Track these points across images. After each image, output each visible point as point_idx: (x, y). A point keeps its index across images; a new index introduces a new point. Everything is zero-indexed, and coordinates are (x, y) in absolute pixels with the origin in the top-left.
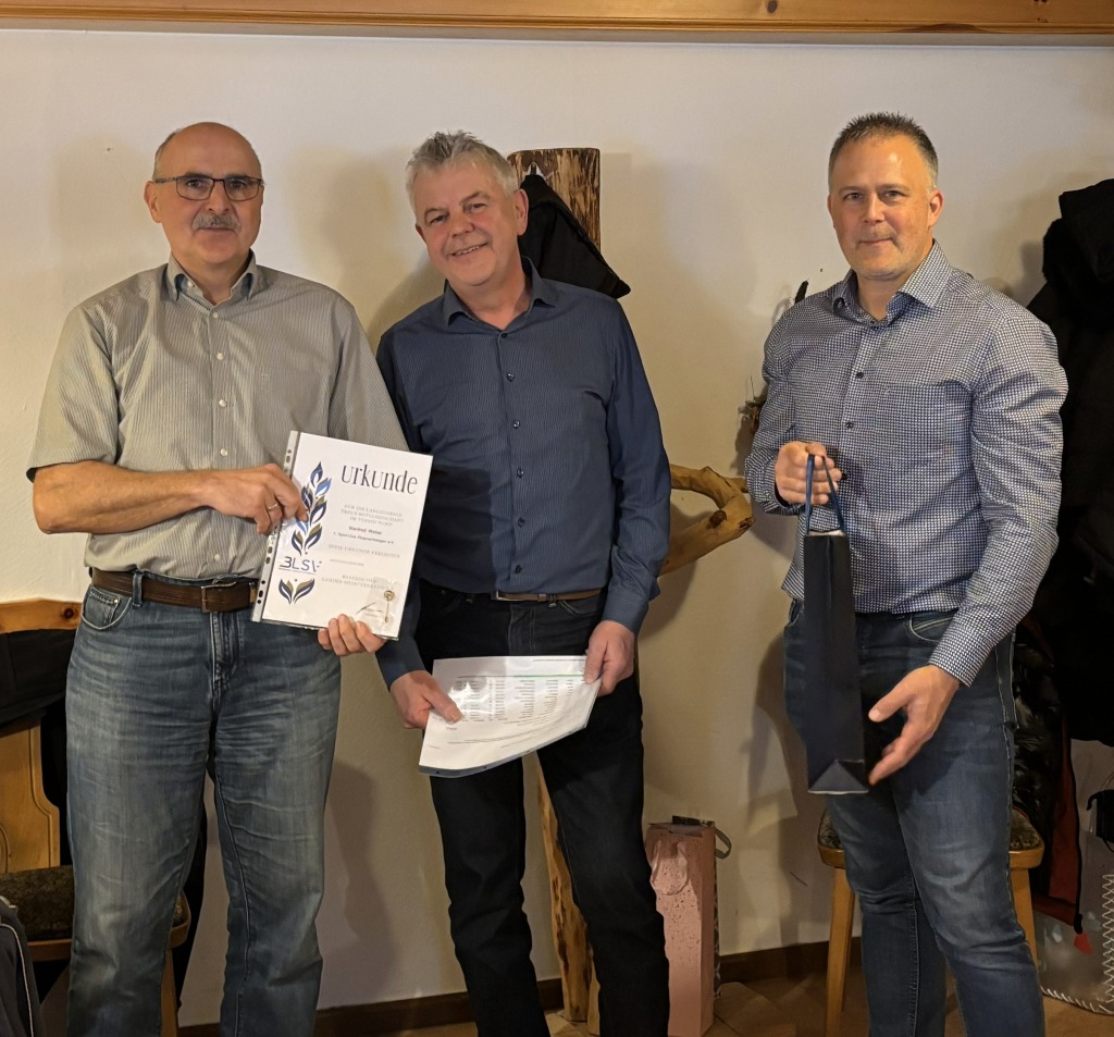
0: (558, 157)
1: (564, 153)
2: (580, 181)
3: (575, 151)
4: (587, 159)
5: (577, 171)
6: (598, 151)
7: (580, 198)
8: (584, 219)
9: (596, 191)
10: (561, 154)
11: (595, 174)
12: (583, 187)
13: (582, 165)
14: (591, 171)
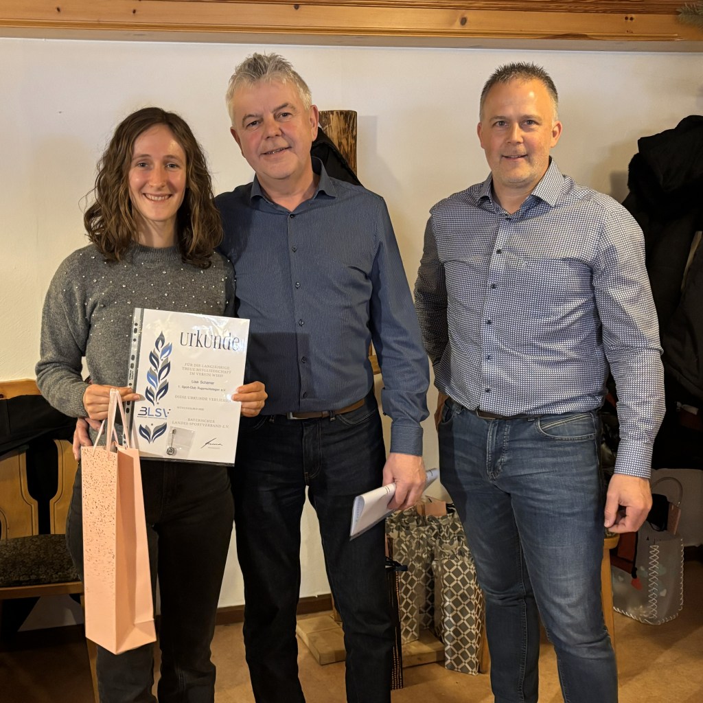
0: (331, 116)
1: (335, 113)
2: (344, 131)
3: (342, 112)
4: (349, 118)
5: (342, 124)
6: (356, 113)
7: (344, 142)
8: (347, 155)
9: (355, 138)
10: (333, 114)
11: (354, 127)
12: (346, 135)
13: (346, 121)
14: (351, 125)
